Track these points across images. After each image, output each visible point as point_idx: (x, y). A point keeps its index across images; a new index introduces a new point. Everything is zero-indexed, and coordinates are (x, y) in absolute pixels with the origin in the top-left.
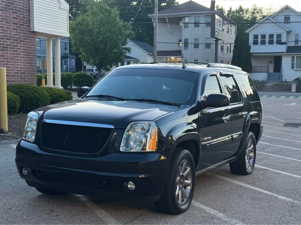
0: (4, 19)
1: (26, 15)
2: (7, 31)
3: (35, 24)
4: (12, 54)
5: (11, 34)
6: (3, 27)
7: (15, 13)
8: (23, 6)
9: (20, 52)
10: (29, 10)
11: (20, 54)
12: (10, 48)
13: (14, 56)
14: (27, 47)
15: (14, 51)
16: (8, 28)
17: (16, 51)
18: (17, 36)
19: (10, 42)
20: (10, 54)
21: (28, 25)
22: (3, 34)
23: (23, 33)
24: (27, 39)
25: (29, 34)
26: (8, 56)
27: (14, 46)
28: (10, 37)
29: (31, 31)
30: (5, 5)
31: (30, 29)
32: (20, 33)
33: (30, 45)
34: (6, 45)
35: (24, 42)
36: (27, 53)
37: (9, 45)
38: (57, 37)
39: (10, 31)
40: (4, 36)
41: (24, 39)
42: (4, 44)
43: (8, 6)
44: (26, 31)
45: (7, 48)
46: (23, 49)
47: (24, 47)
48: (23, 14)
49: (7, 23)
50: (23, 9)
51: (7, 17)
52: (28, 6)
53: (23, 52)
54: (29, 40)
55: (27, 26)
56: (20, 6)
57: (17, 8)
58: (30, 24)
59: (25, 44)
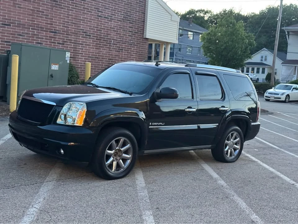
0: (121, 28)
1: (141, 25)
2: (123, 37)
3: (147, 32)
4: (126, 55)
5: (126, 39)
6: (121, 34)
7: (131, 23)
8: (138, 18)
9: (133, 53)
10: (143, 22)
11: (133, 55)
12: (125, 50)
13: (127, 57)
14: (139, 50)
15: (127, 53)
16: (124, 35)
17: (130, 53)
18: (132, 41)
19: (125, 46)
20: (124, 54)
21: (142, 33)
22: (120, 39)
23: (137, 39)
24: (140, 44)
25: (142, 40)
26: (122, 56)
27: (128, 48)
28: (125, 41)
29: (144, 37)
30: (123, 17)
31: (143, 36)
32: (135, 39)
33: (142, 48)
34: (122, 47)
35: (137, 46)
36: (139, 54)
37: (124, 48)
38: (167, 43)
39: (125, 37)
40: (121, 41)
41: (137, 43)
42: (120, 47)
43: (126, 18)
44: (140, 37)
45: (122, 50)
46: (136, 52)
47: (137, 50)
48: (139, 25)
49: (124, 31)
50: (139, 21)
51: (124, 26)
52: (143, 18)
53: (135, 54)
54: (142, 44)
55: (140, 33)
56: (136, 18)
57: (133, 19)
58: (143, 32)
59: (138, 48)
